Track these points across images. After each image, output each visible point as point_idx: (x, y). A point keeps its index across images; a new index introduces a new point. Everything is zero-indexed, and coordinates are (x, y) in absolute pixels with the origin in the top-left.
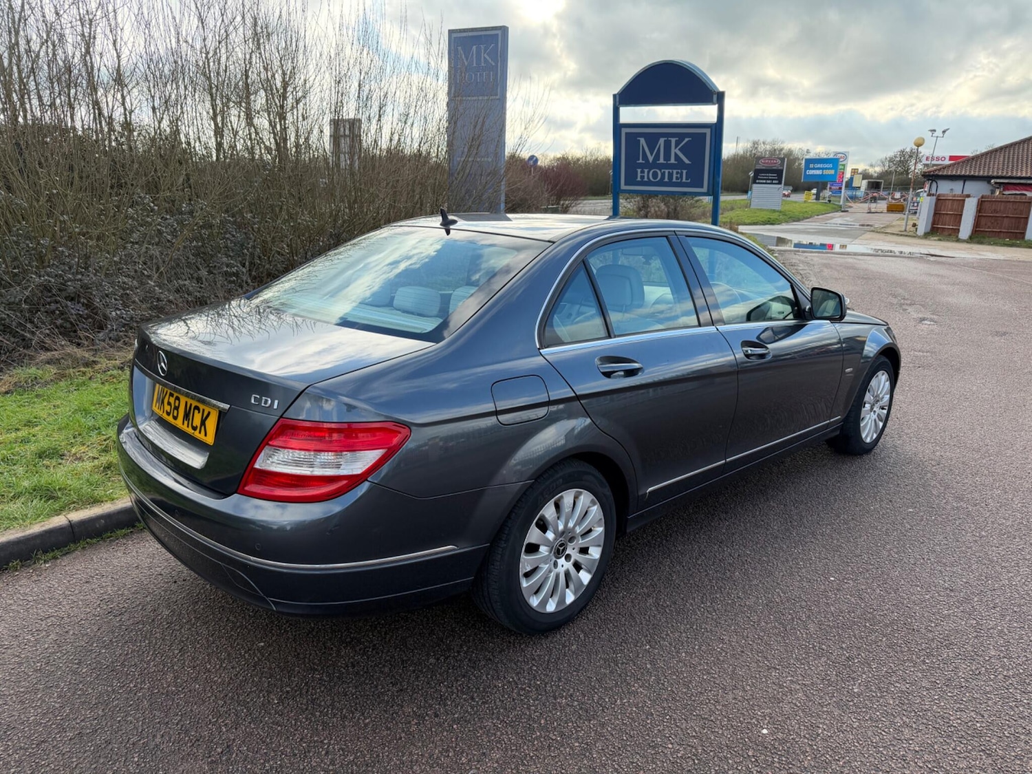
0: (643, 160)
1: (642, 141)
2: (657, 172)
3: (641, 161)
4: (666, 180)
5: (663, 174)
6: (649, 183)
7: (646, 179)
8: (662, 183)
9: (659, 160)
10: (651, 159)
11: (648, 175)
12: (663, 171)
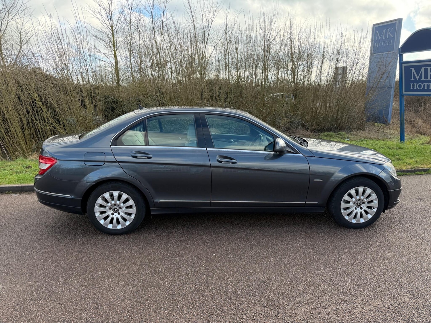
0: (413, 79)
1: (413, 69)
2: (421, 84)
3: (412, 79)
4: (426, 88)
5: (424, 86)
6: (417, 90)
7: (415, 88)
8: (424, 90)
9: (422, 79)
10: (417, 78)
11: (416, 86)
12: (424, 84)
